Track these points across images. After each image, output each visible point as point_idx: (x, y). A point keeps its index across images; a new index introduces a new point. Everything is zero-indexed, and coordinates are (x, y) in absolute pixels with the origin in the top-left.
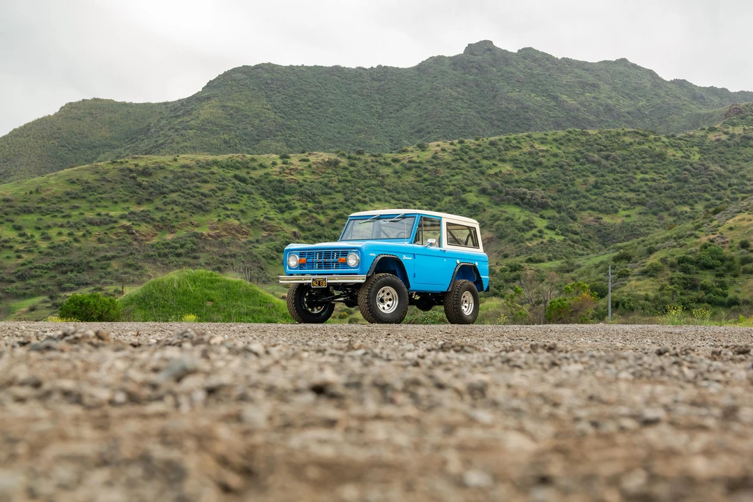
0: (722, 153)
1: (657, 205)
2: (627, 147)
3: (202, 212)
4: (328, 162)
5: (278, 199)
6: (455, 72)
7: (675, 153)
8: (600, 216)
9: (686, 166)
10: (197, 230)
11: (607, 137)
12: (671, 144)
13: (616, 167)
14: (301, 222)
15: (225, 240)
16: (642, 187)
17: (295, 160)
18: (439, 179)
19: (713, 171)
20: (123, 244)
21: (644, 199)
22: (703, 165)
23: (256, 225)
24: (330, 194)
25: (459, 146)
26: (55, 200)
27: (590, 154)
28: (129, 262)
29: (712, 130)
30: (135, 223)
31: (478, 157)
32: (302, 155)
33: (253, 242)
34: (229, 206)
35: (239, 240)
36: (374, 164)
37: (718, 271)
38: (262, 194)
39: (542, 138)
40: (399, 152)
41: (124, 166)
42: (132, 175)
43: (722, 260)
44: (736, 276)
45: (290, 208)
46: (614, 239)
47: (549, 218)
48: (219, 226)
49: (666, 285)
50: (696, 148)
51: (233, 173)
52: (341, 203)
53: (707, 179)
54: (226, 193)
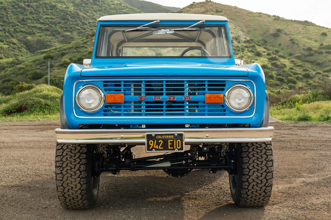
0: (84, 7)
1: (55, 31)
7: (62, 5)
8: (26, 35)
9: (68, 12)
16: (46, 22)
19: (80, 15)
21: (48, 28)
22: (76, 12)
27: (20, 3)
46: (34, 47)
50: (72, 4)
53: (78, 19)
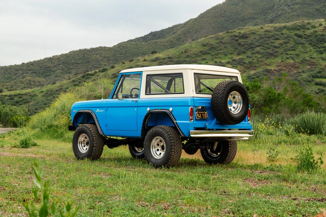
3: (273, 57)
5: (319, 46)
10: (269, 68)
23: (304, 62)
26: (194, 56)
30: (234, 65)
33: (300, 73)
34: (289, 52)
35: (293, 71)
38: (310, 44)
41: (233, 34)
42: (236, 39)
48: (281, 64)
51: (293, 33)
54: (289, 45)
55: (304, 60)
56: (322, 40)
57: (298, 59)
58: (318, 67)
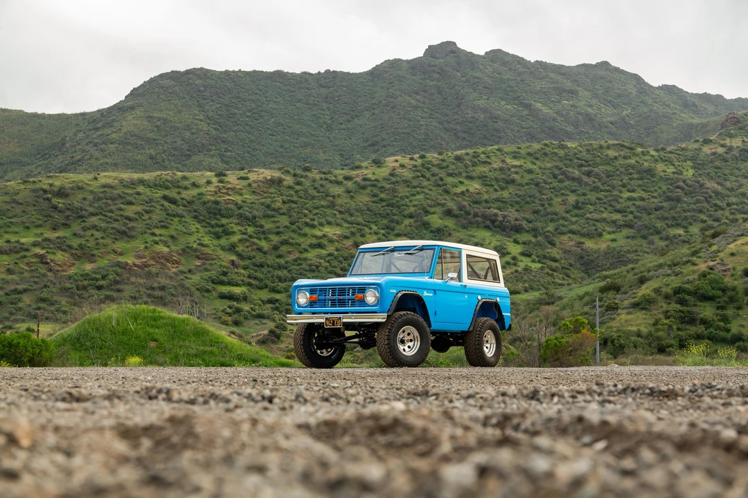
0: (718, 168)
1: (647, 227)
2: (611, 162)
3: (126, 238)
4: (270, 180)
5: (213, 222)
6: (414, 77)
7: (665, 168)
8: (582, 240)
9: (678, 183)
10: (121, 259)
11: (588, 150)
12: (661, 159)
13: (599, 184)
14: (240, 248)
15: (154, 270)
16: (629, 207)
17: (232, 178)
18: (397, 199)
19: (708, 188)
20: (36, 275)
21: (632, 220)
22: (698, 182)
23: (188, 253)
24: (273, 216)
25: (420, 161)
27: (570, 169)
28: (42, 295)
29: (707, 142)
30: (50, 251)
31: (442, 174)
32: (241, 172)
33: (185, 273)
34: (157, 231)
35: (169, 269)
36: (324, 182)
37: (719, 302)
38: (195, 217)
39: (515, 152)
40: (352, 169)
41: (38, 186)
42: (46, 196)
43: (724, 290)
44: (739, 308)
45: (228, 233)
46: (599, 267)
47: (524, 243)
48: (146, 254)
49: (660, 319)
50: (689, 163)
51: (160, 193)
52: (286, 227)
53: (702, 198)
54: (154, 217)
55: (188, 247)
56: (217, 212)
57: (176, 246)
58: (216, 263)
